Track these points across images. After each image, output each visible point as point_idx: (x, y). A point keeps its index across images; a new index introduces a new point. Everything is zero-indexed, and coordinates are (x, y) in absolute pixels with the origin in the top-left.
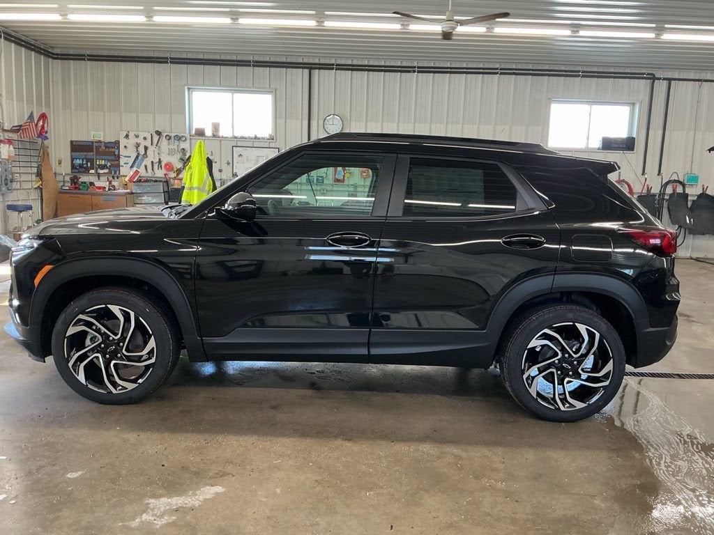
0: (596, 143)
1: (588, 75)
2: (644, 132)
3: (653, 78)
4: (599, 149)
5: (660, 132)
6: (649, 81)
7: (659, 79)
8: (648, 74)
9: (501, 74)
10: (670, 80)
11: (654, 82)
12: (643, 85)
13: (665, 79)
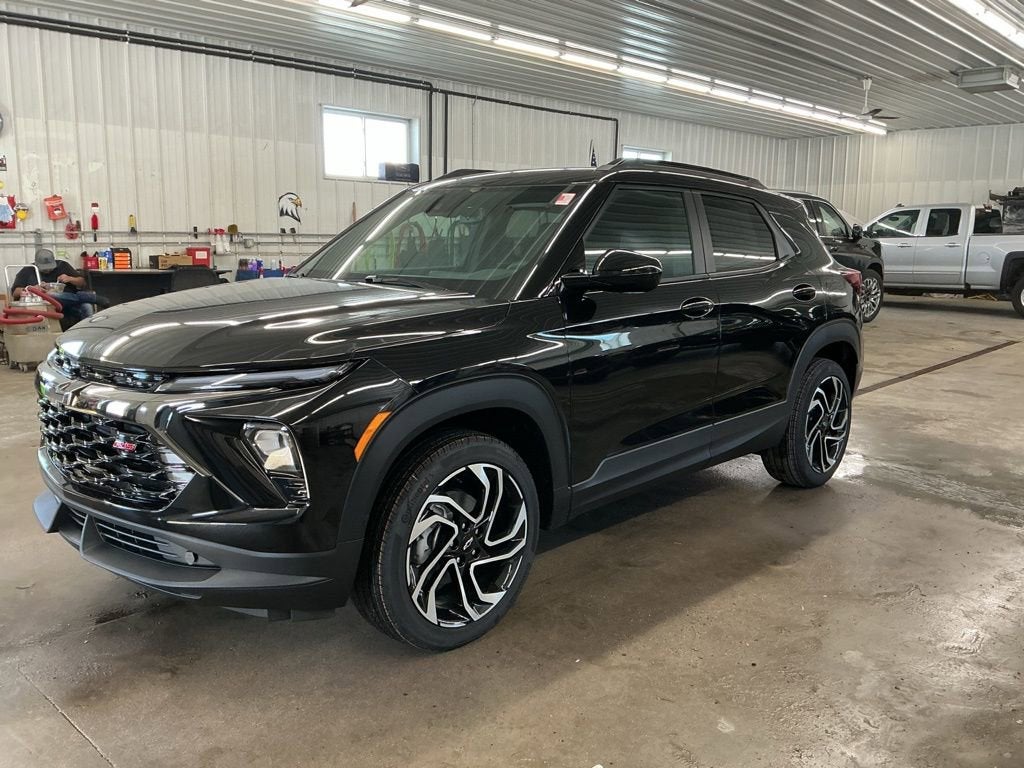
0: (375, 172)
1: (363, 76)
2: (426, 158)
3: (431, 89)
4: (379, 179)
5: (442, 160)
6: (425, 91)
7: (436, 90)
8: (426, 83)
9: (256, 60)
10: (446, 93)
11: (431, 93)
12: (420, 95)
13: (442, 91)
